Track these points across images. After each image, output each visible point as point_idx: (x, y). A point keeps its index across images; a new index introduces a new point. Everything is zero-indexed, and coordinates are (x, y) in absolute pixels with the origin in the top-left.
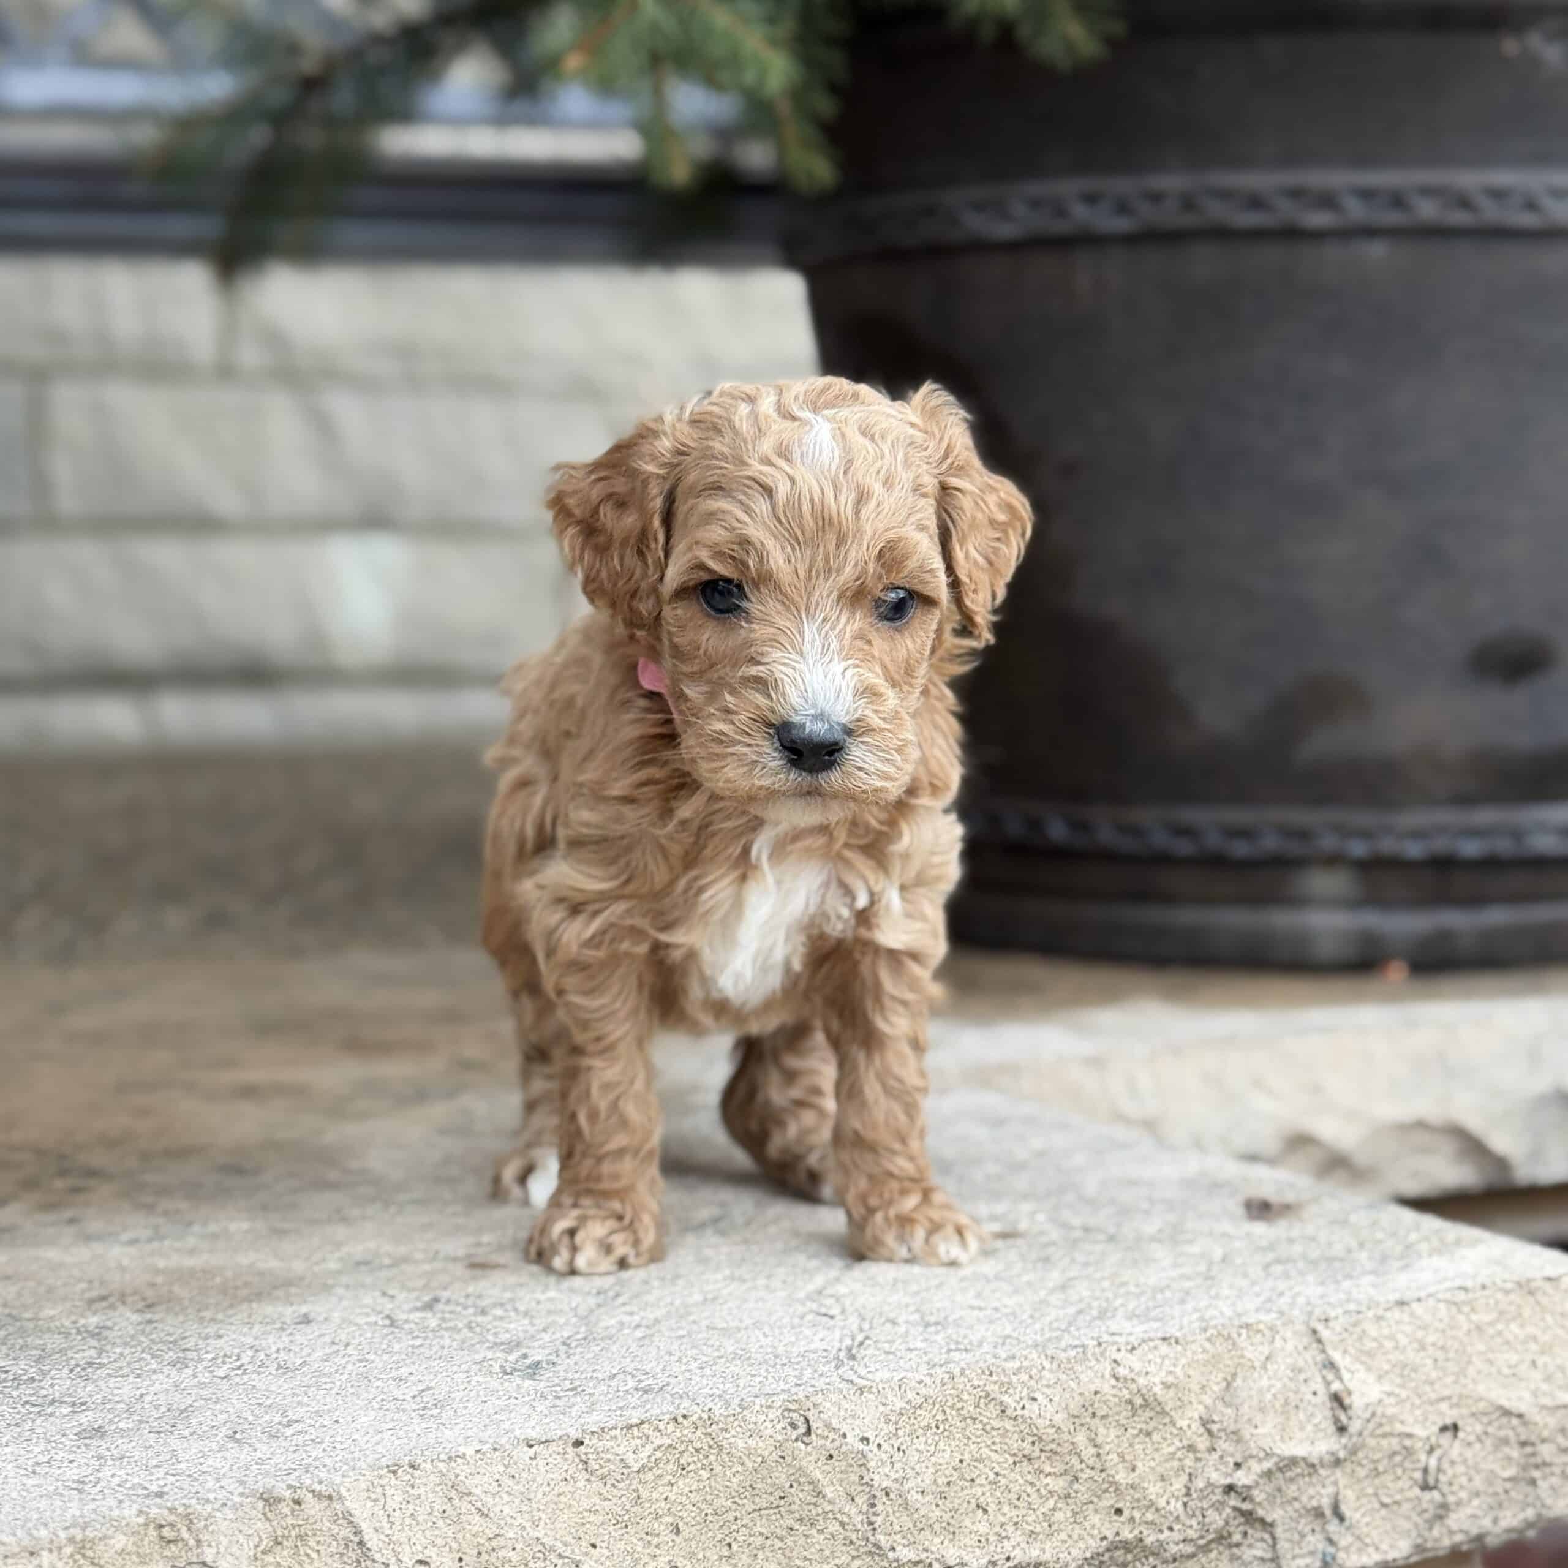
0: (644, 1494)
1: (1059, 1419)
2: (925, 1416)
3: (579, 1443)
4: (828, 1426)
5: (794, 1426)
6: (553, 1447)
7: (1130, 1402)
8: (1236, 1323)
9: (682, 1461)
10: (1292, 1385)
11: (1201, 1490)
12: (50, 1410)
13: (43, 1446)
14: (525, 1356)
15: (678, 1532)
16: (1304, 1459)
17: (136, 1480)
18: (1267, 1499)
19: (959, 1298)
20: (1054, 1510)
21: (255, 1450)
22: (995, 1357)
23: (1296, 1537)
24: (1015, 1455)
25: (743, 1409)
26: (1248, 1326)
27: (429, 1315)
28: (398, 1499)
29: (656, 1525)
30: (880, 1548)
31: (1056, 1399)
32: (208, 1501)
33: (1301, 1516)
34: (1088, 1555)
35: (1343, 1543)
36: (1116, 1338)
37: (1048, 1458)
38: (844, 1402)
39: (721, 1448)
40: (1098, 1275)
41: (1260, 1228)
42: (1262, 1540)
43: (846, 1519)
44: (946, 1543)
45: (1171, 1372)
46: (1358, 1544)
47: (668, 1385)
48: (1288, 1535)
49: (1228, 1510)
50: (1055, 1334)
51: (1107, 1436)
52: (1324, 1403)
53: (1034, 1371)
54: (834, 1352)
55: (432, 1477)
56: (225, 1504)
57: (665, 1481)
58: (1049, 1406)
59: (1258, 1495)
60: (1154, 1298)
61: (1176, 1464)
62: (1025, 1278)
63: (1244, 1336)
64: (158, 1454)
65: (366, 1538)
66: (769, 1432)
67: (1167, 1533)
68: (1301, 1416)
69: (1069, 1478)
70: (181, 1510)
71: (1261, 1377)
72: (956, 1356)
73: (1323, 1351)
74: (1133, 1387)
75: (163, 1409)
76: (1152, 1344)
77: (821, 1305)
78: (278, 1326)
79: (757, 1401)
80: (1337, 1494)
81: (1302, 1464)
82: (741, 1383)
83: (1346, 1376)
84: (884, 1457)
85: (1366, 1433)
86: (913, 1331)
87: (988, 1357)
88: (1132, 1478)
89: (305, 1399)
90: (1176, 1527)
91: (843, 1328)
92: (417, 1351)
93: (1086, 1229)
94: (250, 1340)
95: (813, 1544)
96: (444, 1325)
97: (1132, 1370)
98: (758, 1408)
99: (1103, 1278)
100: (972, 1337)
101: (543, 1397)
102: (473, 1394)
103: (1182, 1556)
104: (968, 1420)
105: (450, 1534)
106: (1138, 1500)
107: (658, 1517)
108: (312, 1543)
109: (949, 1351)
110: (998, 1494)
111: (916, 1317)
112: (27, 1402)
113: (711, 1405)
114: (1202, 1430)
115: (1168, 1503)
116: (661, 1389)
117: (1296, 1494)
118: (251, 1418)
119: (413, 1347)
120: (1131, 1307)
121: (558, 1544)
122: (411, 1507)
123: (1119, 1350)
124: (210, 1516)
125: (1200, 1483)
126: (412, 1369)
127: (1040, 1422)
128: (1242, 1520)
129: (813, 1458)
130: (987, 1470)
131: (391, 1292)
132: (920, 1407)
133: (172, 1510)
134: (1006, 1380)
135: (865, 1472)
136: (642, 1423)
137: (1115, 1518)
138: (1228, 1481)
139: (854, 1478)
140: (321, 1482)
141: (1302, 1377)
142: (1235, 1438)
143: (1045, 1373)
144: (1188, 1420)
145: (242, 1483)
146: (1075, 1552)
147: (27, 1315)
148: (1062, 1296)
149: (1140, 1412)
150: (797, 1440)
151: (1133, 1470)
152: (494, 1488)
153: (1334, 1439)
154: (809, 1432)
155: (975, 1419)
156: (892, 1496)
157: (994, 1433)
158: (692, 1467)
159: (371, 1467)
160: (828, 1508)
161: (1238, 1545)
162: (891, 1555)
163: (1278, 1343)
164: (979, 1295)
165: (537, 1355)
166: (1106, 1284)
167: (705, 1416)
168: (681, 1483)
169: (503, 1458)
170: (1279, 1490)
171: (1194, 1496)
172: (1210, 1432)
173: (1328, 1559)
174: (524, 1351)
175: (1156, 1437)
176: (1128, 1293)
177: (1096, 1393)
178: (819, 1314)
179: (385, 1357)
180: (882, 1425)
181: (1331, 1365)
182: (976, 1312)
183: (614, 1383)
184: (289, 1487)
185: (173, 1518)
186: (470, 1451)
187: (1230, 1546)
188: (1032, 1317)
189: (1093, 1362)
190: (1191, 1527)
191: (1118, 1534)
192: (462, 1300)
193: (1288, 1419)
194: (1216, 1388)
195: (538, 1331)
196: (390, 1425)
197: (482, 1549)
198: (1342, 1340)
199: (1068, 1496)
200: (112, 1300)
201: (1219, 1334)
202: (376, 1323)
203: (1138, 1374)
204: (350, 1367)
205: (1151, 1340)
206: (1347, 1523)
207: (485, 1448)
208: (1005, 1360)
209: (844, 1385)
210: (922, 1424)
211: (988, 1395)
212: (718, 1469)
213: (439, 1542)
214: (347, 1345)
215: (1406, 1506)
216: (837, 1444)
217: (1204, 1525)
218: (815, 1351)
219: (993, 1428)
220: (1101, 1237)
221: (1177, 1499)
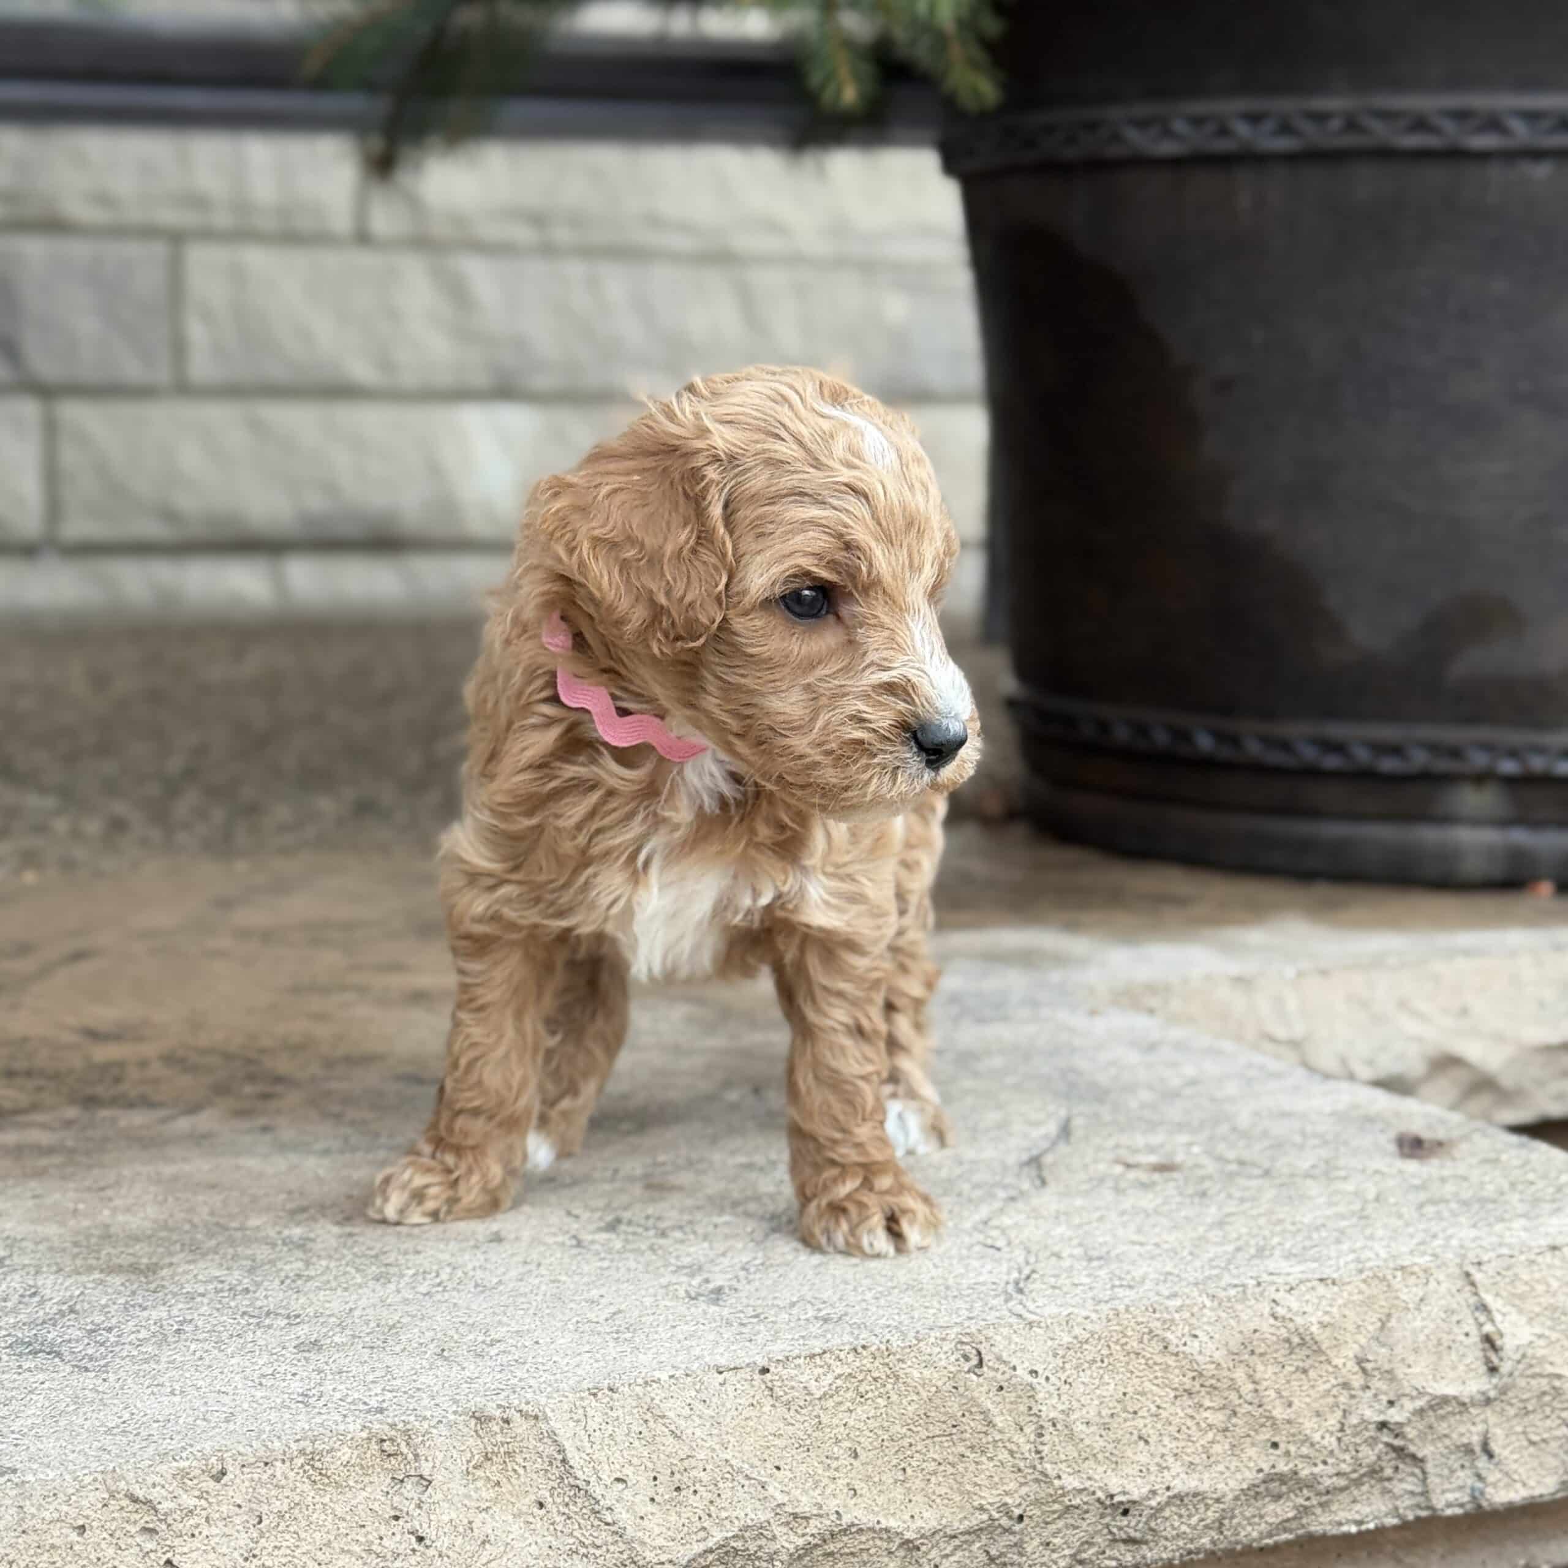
0: (825, 1420)
1: (1217, 1355)
2: (1091, 1351)
3: (765, 1371)
4: (999, 1359)
5: (967, 1358)
6: (741, 1374)
7: (1288, 1341)
8: (1391, 1265)
9: (862, 1389)
10: (1444, 1326)
11: (1355, 1426)
12: (267, 1322)
13: (266, 1357)
14: (707, 1281)
15: (856, 1456)
16: (1455, 1398)
17: (356, 1396)
18: (1419, 1436)
19: (1121, 1232)
20: (1212, 1442)
21: (463, 1369)
22: (1158, 1294)
23: (1446, 1472)
24: (1176, 1389)
25: (919, 1341)
26: (1402, 1268)
27: (613, 1236)
28: (598, 1419)
29: (836, 1449)
30: (1046, 1476)
31: (1217, 1336)
32: (425, 1418)
33: (1451, 1453)
34: (1245, 1486)
35: (1491, 1479)
36: (1274, 1278)
37: (1208, 1393)
38: (1014, 1336)
39: (897, 1377)
40: (1254, 1212)
41: (1411, 1166)
42: (1413, 1474)
43: (1015, 1448)
44: (1109, 1472)
45: (1326, 1313)
46: (1506, 1480)
47: (846, 1314)
48: (1438, 1470)
49: (1381, 1446)
50: (1215, 1272)
51: (1265, 1372)
52: (1475, 1344)
53: (1195, 1309)
54: (1002, 1284)
55: (629, 1400)
56: (440, 1422)
57: (843, 1408)
58: (1210, 1344)
59: (1411, 1432)
60: (1310, 1238)
61: (1330, 1400)
62: (1183, 1213)
63: (1399, 1279)
64: (373, 1370)
65: (569, 1456)
66: (943, 1363)
67: (1321, 1467)
68: (1454, 1357)
69: (1228, 1412)
70: (400, 1426)
71: (1415, 1319)
72: (1120, 1292)
73: (1476, 1294)
74: (1291, 1325)
75: (372, 1324)
76: (1309, 1285)
77: (988, 1237)
78: (472, 1243)
79: (932, 1334)
80: (1487, 1432)
81: (1454, 1403)
82: (916, 1314)
83: (1498, 1318)
84: (1052, 1389)
85: (1516, 1373)
86: (1077, 1266)
87: (1151, 1294)
88: (1288, 1413)
89: (505, 1319)
90: (1330, 1461)
91: (1010, 1260)
92: (606, 1273)
93: (1241, 1163)
94: (446, 1257)
95: (983, 1471)
96: (629, 1247)
97: (1290, 1310)
98: (932, 1340)
99: (1259, 1215)
100: (1134, 1274)
101: (729, 1324)
102: (661, 1318)
103: (1335, 1489)
104: (1133, 1356)
105: (646, 1454)
106: (1294, 1435)
107: (838, 1441)
108: (519, 1460)
109: (1113, 1287)
110: (1159, 1426)
111: (1078, 1251)
112: (244, 1313)
113: (888, 1336)
114: (1356, 1369)
115: (1323, 1438)
116: (840, 1319)
117: (1446, 1432)
118: (456, 1337)
119: (601, 1268)
120: (1288, 1245)
121: (746, 1466)
122: (610, 1427)
123: (1277, 1290)
124: (428, 1432)
125: (1354, 1420)
126: (603, 1291)
127: (1200, 1359)
128: (1394, 1455)
129: (984, 1389)
130: (1149, 1403)
131: (575, 1212)
132: (1087, 1342)
133: (393, 1426)
134: (1166, 1316)
135: (1033, 1404)
136: (825, 1352)
137: (1271, 1451)
138: (1381, 1418)
139: (1023, 1408)
140: (528, 1403)
141: (1455, 1318)
142: (1389, 1376)
143: (1205, 1311)
144: (1344, 1359)
145: (456, 1402)
146: (1232, 1484)
147: (234, 1224)
148: (1221, 1233)
149: (1297, 1350)
150: (969, 1372)
151: (1290, 1405)
152: (686, 1411)
153: (1485, 1379)
154: (980, 1364)
155: (1138, 1354)
156: (1059, 1426)
157: (1157, 1368)
158: (870, 1395)
159: (574, 1390)
160: (998, 1437)
161: (1389, 1479)
162: (1056, 1482)
163: (1433, 1285)
164: (1139, 1231)
165: (719, 1281)
166: (1262, 1221)
167: (883, 1347)
168: (859, 1410)
169: (694, 1384)
170: (1431, 1427)
171: (1348, 1431)
172: (1364, 1370)
173: (1477, 1494)
174: (705, 1276)
175: (1312, 1374)
176: (1284, 1231)
177: (1255, 1331)
178: (986, 1246)
179: (576, 1278)
180: (1050, 1359)
181: (1484, 1308)
182: (1137, 1247)
183: (795, 1311)
184: (499, 1406)
185: (393, 1433)
186: (664, 1377)
187: (1382, 1480)
188: (1191, 1254)
189: (1253, 1302)
190: (1344, 1461)
191: (1273, 1467)
192: (643, 1222)
193: (1440, 1358)
194: (1371, 1328)
195: (718, 1256)
196: (587, 1348)
197: (675, 1469)
198: (1495, 1284)
199: (1226, 1430)
200: (312, 1211)
201: (1375, 1276)
202: (563, 1244)
203: (1296, 1314)
204: (543, 1288)
205: (1309, 1280)
206: (1496, 1460)
207: (678, 1374)
208: (1168, 1298)
209: (1014, 1320)
210: (1089, 1358)
211: (1151, 1331)
212: (894, 1397)
213: (635, 1461)
214: (539, 1265)
215: (1554, 1445)
216: (1007, 1376)
217: (1357, 1459)
218: (984, 1284)
219: (1155, 1364)
220: (1257, 1172)
221: (1332, 1433)
